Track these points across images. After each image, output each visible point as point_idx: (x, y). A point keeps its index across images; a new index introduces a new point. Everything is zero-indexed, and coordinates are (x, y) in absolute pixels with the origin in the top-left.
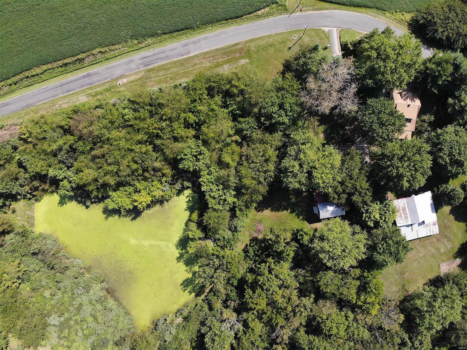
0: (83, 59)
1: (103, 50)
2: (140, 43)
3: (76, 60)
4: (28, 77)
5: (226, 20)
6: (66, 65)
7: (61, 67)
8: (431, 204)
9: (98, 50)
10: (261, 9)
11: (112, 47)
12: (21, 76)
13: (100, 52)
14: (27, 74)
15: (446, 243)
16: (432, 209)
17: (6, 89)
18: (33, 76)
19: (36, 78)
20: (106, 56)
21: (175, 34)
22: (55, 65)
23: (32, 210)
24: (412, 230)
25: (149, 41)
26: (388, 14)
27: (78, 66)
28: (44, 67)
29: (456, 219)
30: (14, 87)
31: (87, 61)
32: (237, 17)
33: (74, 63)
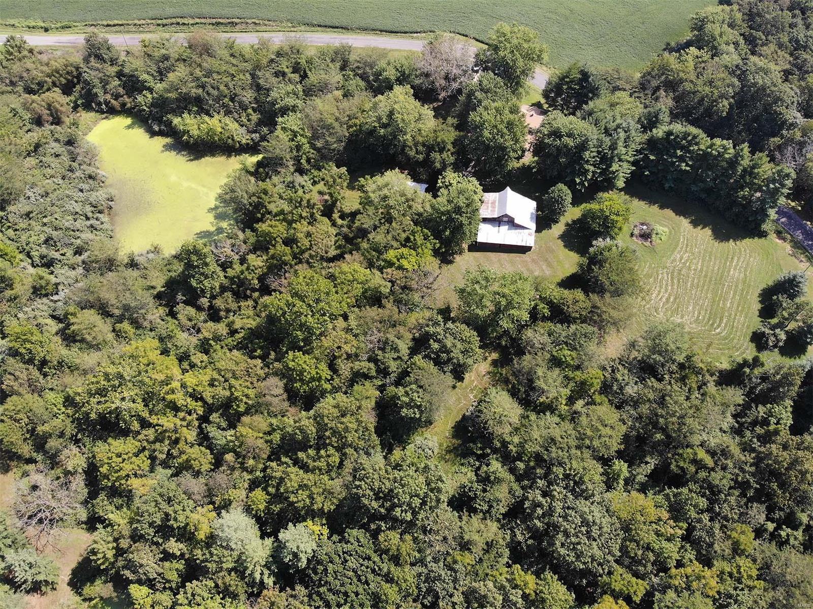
0: (236, 24)
1: (257, 22)
2: (293, 27)
3: (230, 23)
4: (178, 24)
5: (381, 31)
6: (218, 24)
7: (213, 24)
8: (532, 214)
9: (253, 20)
10: (417, 33)
11: (266, 22)
12: (174, 20)
13: (255, 23)
14: (179, 20)
15: (544, 267)
16: (531, 218)
17: (152, 28)
18: (184, 24)
19: (185, 27)
20: (258, 28)
21: (329, 30)
22: (209, 21)
23: (95, 123)
24: (499, 232)
25: (303, 28)
26: (545, 68)
27: (228, 29)
28: (198, 20)
29: (565, 246)
30: (160, 28)
31: (238, 27)
32: (392, 32)
33: (225, 24)
